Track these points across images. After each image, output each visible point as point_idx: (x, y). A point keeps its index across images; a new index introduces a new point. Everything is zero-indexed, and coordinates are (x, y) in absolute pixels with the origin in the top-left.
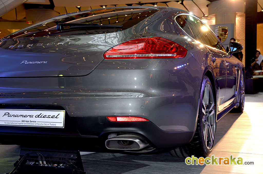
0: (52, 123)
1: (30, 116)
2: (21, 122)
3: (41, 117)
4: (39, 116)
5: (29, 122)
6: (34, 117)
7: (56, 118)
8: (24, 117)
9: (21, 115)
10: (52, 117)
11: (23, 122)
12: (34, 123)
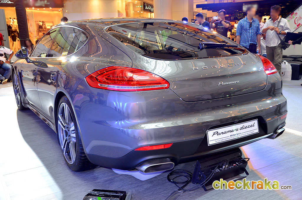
0: (251, 131)
1: (236, 130)
2: (230, 137)
3: (244, 129)
4: (242, 128)
5: (236, 135)
6: (239, 129)
7: (253, 126)
8: (232, 132)
9: (229, 131)
10: (251, 127)
11: (232, 137)
12: (240, 135)
